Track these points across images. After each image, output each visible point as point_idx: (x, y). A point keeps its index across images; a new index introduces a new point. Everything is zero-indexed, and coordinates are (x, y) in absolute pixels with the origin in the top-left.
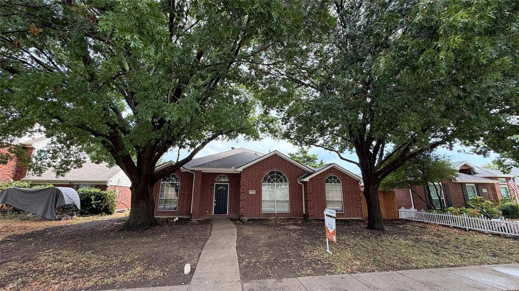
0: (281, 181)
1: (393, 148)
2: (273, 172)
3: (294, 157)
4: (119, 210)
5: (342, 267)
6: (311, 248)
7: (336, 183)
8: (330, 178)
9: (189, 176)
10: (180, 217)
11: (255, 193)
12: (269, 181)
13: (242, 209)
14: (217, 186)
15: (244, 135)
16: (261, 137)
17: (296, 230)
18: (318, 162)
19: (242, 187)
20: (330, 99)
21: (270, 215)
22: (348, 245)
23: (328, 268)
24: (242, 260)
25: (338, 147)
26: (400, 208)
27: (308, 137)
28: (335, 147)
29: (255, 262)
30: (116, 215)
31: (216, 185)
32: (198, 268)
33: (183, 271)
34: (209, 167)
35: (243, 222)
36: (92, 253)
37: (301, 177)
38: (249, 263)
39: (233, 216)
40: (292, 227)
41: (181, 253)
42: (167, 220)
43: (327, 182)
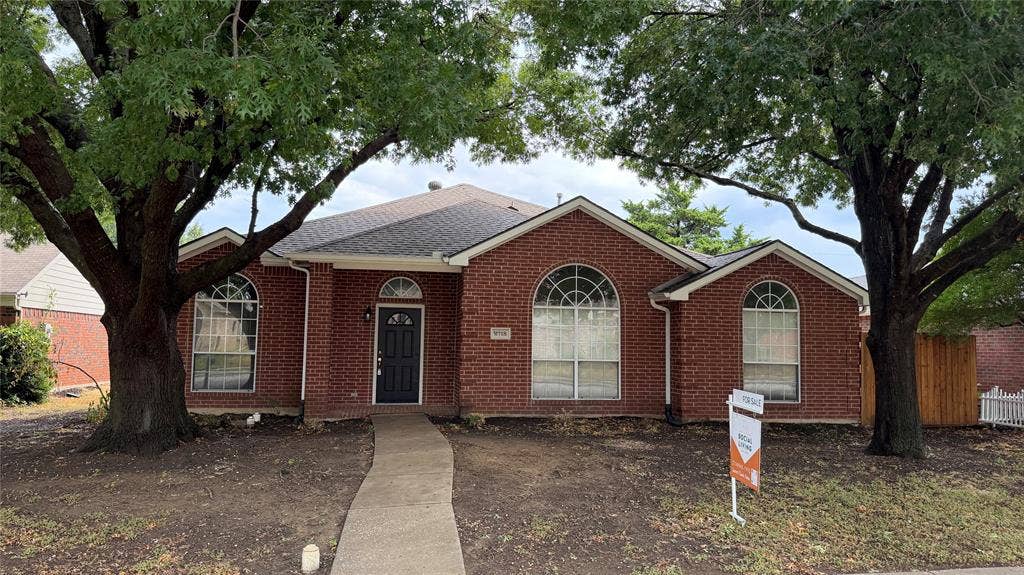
0: (596, 298)
1: (986, 190)
2: (570, 270)
3: (644, 219)
4: (62, 389)
5: (772, 558)
6: (681, 504)
7: (778, 306)
8: (763, 289)
9: (289, 279)
10: (265, 411)
11: (508, 337)
12: (556, 298)
13: (466, 389)
14: (387, 313)
15: (472, 141)
16: (530, 148)
17: (639, 452)
18: (726, 234)
19: (467, 317)
20: (764, 36)
21: (558, 405)
22: (801, 499)
23: (729, 562)
24: (473, 537)
25: (797, 183)
26: (986, 389)
27: (695, 150)
28: (787, 185)
29: (511, 542)
30: (53, 405)
32: (340, 556)
33: (299, 565)
34: (356, 251)
35: (473, 429)
36: (17, 513)
37: (660, 287)
38: (493, 545)
39: (438, 408)
40: (626, 445)
41: (286, 515)
42: (224, 422)
43: (750, 302)
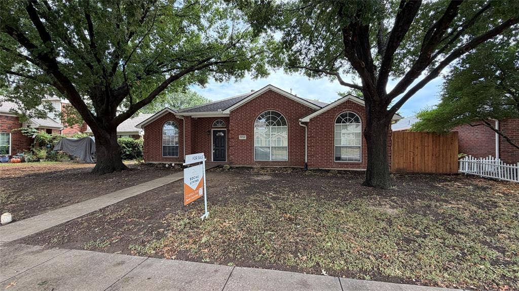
2: (268, 113)
7: (352, 122)
8: (344, 116)
11: (245, 138)
19: (231, 132)
21: (264, 163)
31: (214, 131)
37: (303, 117)
